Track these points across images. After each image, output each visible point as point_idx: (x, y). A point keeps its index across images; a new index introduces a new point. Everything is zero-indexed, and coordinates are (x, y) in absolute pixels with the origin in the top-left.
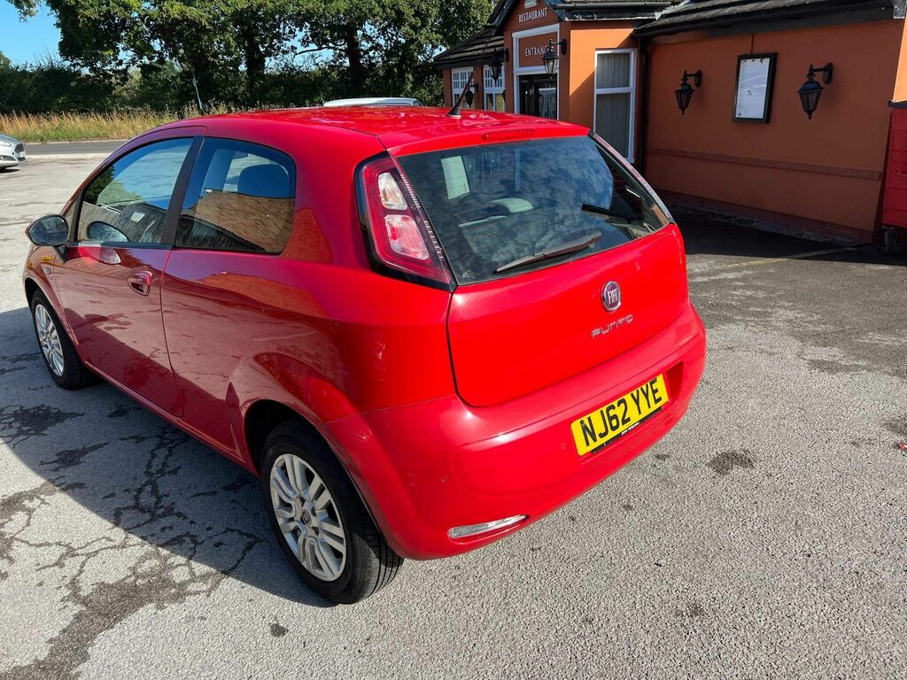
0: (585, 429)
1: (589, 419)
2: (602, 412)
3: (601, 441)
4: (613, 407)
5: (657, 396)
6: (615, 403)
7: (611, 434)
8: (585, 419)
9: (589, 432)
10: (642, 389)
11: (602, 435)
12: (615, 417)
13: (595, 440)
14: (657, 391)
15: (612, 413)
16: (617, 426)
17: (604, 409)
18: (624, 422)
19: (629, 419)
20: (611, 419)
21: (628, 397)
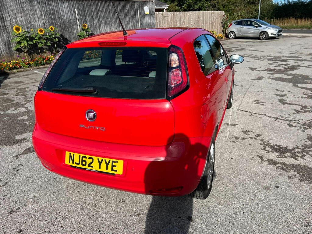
0: (70, 157)
1: (74, 155)
2: (80, 156)
3: (75, 165)
4: (86, 158)
5: (114, 168)
6: (88, 156)
7: (80, 166)
8: (72, 154)
9: (72, 159)
10: (105, 160)
11: (76, 163)
12: (85, 161)
13: (73, 163)
14: (115, 166)
15: (84, 159)
16: (85, 165)
17: (82, 155)
18: (89, 166)
19: (92, 167)
20: (83, 161)
21: (95, 158)
